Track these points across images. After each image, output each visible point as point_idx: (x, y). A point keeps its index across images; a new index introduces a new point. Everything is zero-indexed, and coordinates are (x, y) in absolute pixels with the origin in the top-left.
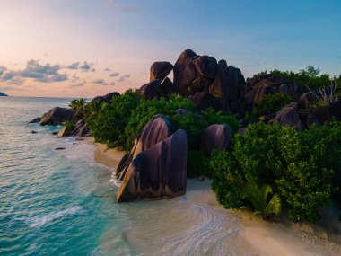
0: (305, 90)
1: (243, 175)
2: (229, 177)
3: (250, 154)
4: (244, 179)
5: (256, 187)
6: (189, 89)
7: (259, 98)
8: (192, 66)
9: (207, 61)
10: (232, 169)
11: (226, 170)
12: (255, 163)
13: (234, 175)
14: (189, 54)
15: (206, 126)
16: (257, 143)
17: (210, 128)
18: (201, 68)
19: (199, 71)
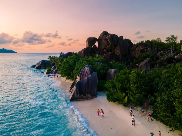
1: (116, 89)
2: (112, 90)
3: (119, 82)
4: (117, 91)
6: (105, 50)
7: (138, 55)
8: (106, 39)
10: (113, 88)
11: (110, 88)
12: (120, 85)
13: (113, 90)
14: (105, 33)
17: (109, 70)
18: (110, 41)
19: (109, 42)
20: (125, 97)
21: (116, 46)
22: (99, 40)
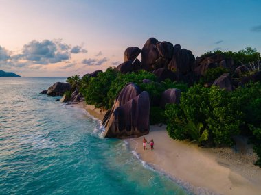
0: (239, 64)
1: (185, 118)
2: (177, 120)
3: (189, 104)
4: (186, 120)
5: (194, 126)
6: (153, 66)
7: (204, 71)
8: (155, 49)
9: (166, 46)
10: (179, 115)
11: (174, 116)
12: (193, 110)
13: (180, 119)
14: (153, 41)
15: (163, 90)
16: (195, 98)
17: (166, 91)
18: (161, 51)
19: (160, 53)
20: (202, 130)
21: (170, 60)
22: (144, 52)
